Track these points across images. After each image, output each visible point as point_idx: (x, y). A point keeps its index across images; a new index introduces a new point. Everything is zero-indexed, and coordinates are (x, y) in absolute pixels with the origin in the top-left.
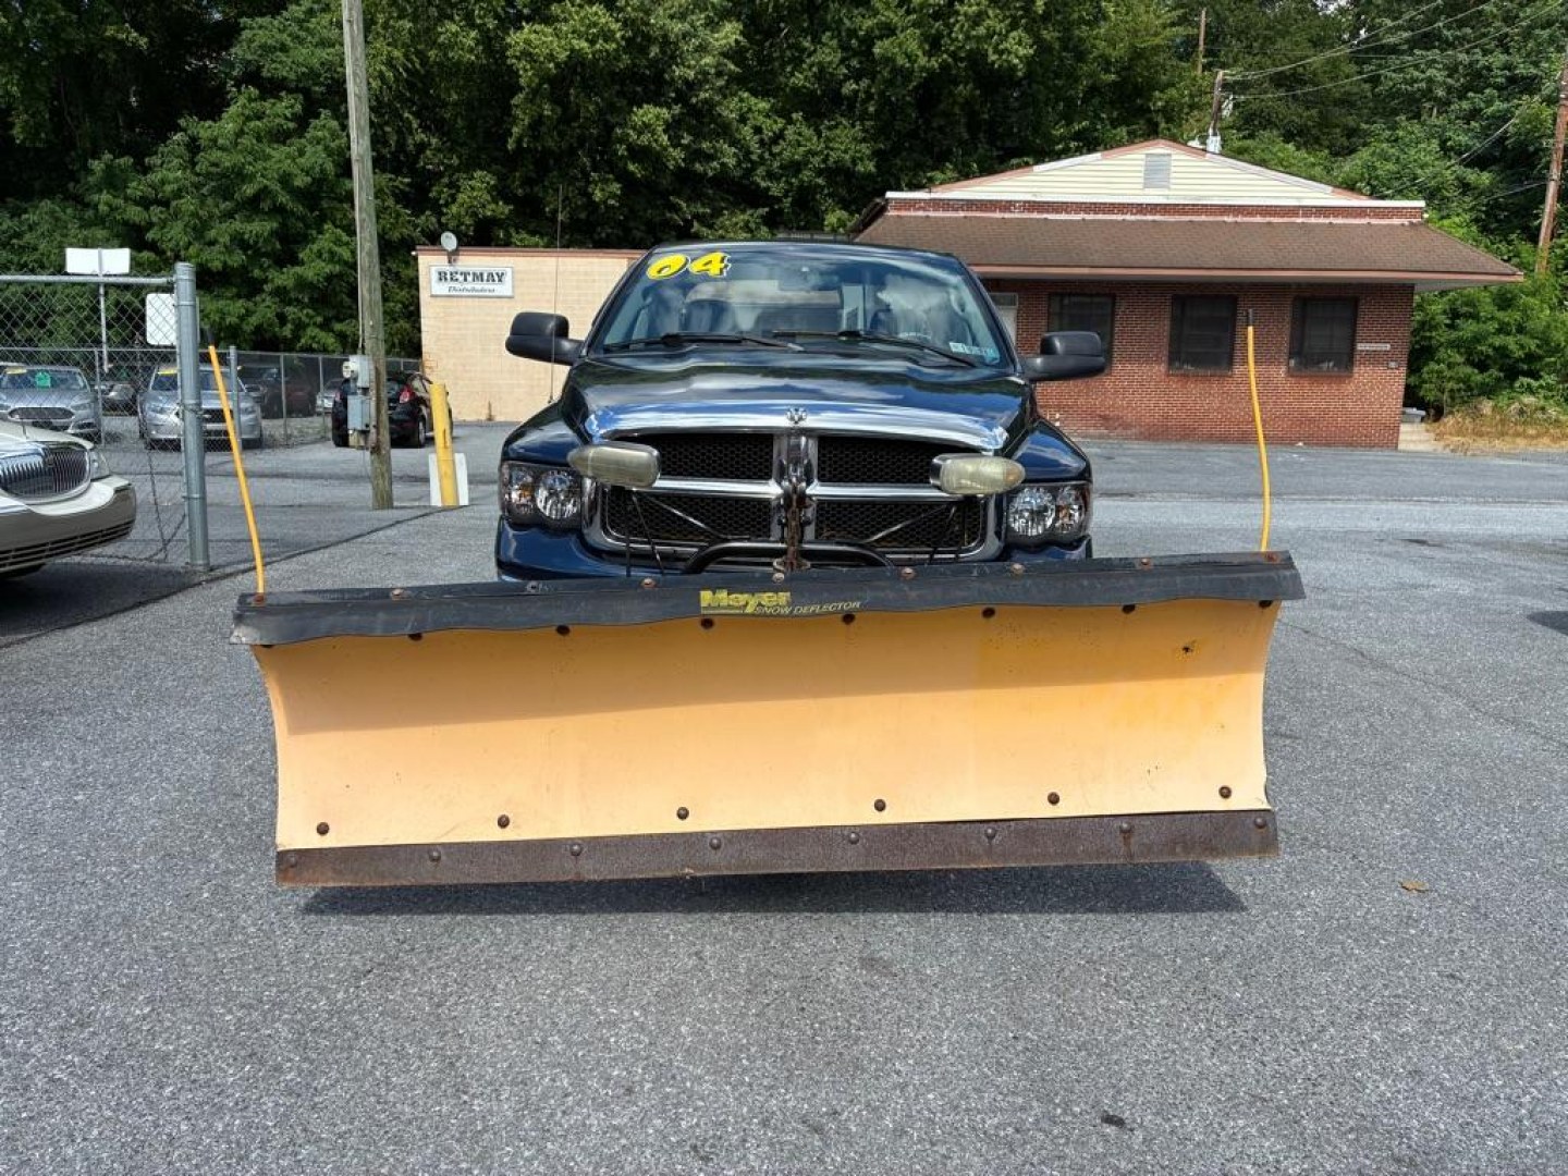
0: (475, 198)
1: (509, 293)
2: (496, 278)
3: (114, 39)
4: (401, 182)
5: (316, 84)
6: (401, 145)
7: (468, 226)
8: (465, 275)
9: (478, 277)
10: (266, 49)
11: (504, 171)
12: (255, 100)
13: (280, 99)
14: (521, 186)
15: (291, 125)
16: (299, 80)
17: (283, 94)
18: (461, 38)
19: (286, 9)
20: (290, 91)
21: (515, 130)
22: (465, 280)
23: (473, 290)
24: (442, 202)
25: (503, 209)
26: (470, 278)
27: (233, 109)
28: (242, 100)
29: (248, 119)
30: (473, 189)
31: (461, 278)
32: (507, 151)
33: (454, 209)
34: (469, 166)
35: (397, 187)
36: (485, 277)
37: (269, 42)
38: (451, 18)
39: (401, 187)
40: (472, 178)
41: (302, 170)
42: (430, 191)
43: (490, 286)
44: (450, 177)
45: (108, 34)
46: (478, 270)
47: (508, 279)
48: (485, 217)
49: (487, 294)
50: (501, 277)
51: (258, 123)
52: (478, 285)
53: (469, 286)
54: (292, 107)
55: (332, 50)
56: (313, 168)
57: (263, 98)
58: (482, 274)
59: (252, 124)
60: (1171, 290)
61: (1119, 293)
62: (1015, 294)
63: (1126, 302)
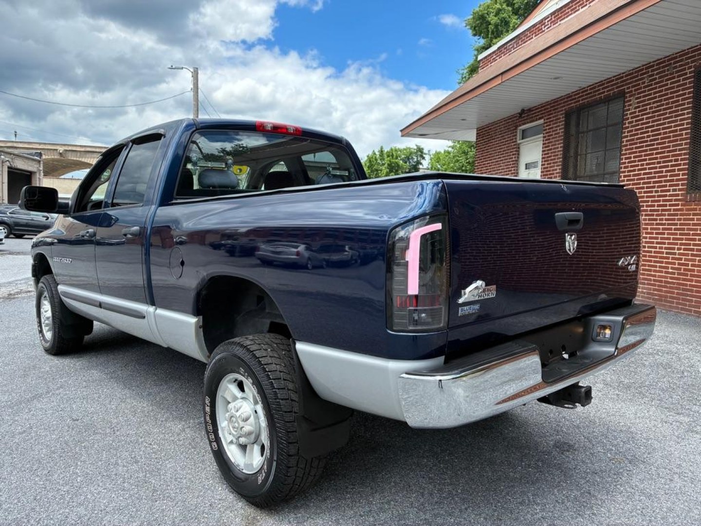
60: (692, 62)
61: (628, 88)
62: (542, 121)
63: (637, 99)
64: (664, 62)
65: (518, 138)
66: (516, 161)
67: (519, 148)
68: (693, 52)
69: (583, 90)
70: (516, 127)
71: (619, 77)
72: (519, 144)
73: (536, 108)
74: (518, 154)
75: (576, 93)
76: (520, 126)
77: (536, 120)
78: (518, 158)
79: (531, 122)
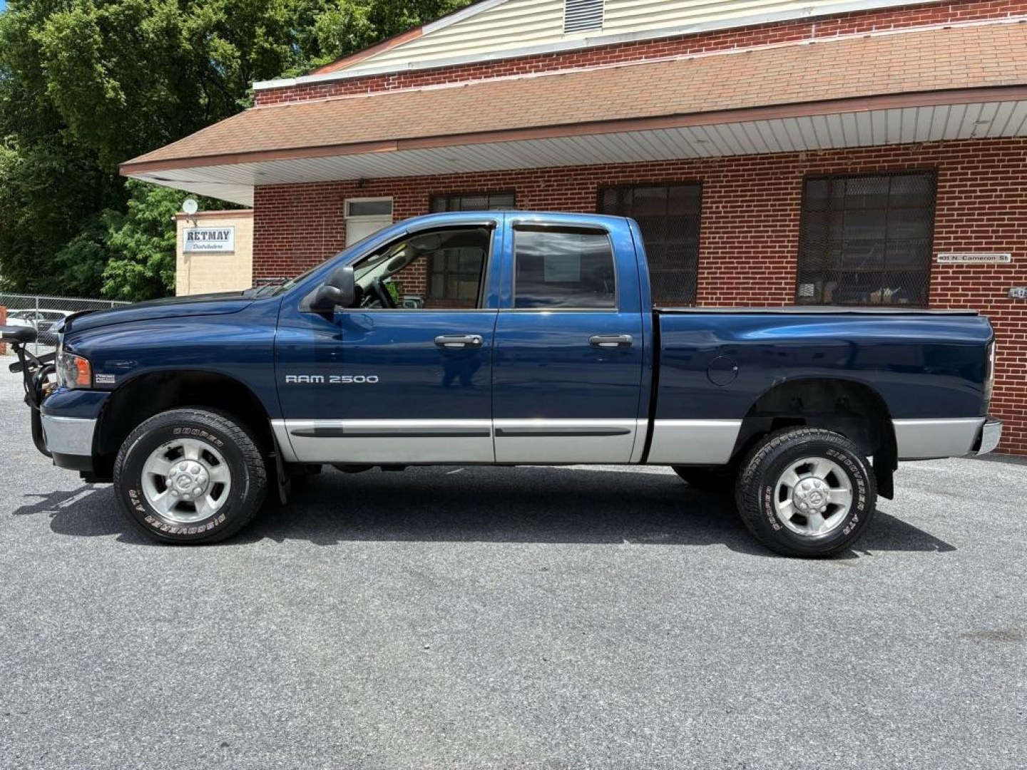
1: (231, 249)
2: (224, 236)
8: (204, 234)
9: (212, 236)
22: (204, 238)
23: (209, 247)
26: (207, 237)
31: (201, 237)
36: (217, 236)
43: (220, 243)
46: (212, 230)
47: (231, 237)
49: (218, 249)
50: (226, 234)
52: (212, 243)
53: (206, 243)
58: (214, 233)
60: (595, 178)
61: (520, 188)
62: (390, 198)
63: (530, 201)
64: (563, 171)
65: (345, 214)
66: (343, 241)
67: (345, 225)
68: (595, 169)
69: (457, 176)
70: (342, 198)
71: (507, 173)
72: (346, 220)
73: (379, 180)
74: (345, 233)
75: (447, 177)
76: (349, 197)
77: (380, 195)
78: (345, 237)
79: (370, 196)
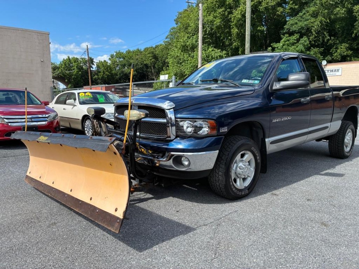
0: (342, 51)
1: (341, 74)
2: (337, 71)
3: (259, 29)
4: (321, 50)
5: (303, 30)
6: (323, 41)
7: (339, 58)
10: (292, 25)
11: (351, 42)
12: (288, 37)
13: (294, 35)
14: (356, 45)
15: (296, 41)
16: (299, 30)
17: (295, 34)
18: (340, 11)
19: (298, 14)
20: (297, 33)
21: (355, 32)
22: (328, 72)
23: (330, 74)
24: (333, 53)
25: (350, 52)
26: (329, 71)
27: (283, 40)
28: (285, 38)
29: (286, 41)
30: (341, 48)
32: (352, 37)
33: (336, 54)
34: (341, 43)
35: (320, 51)
36: (334, 71)
37: (293, 23)
38: (338, 7)
39: (321, 51)
40: (342, 46)
41: (297, 51)
42: (330, 50)
43: (335, 73)
44: (336, 46)
45: (258, 29)
47: (340, 71)
48: (344, 55)
49: (334, 75)
51: (288, 42)
52: (332, 73)
54: (297, 37)
55: (308, 21)
56: (299, 50)
57: (290, 36)
58: (333, 70)
59: (286, 43)
